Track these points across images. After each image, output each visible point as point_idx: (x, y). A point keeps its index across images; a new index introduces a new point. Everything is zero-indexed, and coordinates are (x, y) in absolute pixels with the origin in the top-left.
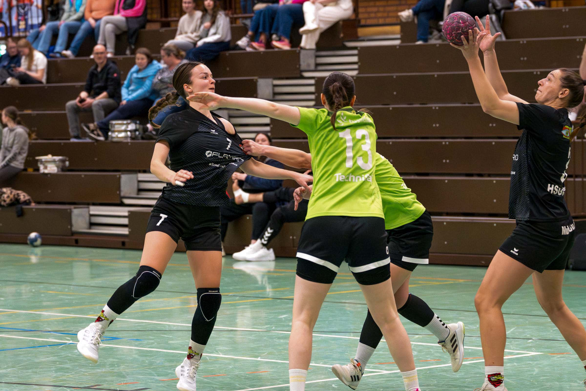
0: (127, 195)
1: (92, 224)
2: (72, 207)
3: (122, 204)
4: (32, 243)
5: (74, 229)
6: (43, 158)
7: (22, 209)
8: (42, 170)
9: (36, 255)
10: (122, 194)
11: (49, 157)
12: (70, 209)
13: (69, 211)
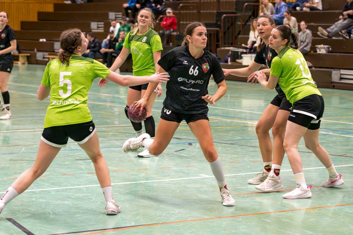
1: (341, 79)
2: (332, 70)
5: (333, 80)
6: (319, 46)
8: (318, 52)
11: (322, 46)
13: (330, 72)
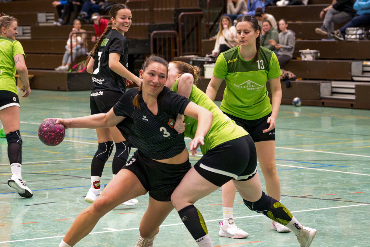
0: (355, 75)
1: (333, 93)
2: (320, 82)
3: (352, 81)
4: (295, 104)
5: (322, 96)
6: (304, 51)
7: (290, 83)
8: (303, 58)
9: (298, 111)
10: (353, 74)
11: (308, 51)
12: (319, 83)
13: (318, 84)
